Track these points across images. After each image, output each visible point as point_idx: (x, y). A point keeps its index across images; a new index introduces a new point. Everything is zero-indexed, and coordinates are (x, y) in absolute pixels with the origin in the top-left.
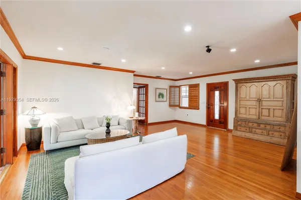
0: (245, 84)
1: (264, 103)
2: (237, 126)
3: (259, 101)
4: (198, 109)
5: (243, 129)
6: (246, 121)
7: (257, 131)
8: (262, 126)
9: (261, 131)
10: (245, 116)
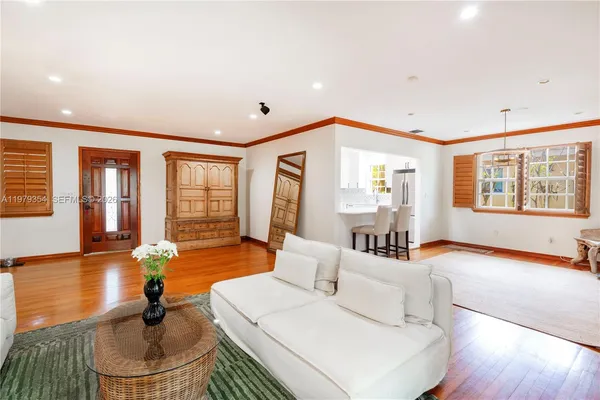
0: (188, 162)
1: (214, 193)
2: (178, 234)
3: (207, 189)
4: (50, 214)
5: (187, 237)
6: (191, 222)
7: (207, 234)
8: (212, 226)
9: (210, 233)
10: (188, 215)
